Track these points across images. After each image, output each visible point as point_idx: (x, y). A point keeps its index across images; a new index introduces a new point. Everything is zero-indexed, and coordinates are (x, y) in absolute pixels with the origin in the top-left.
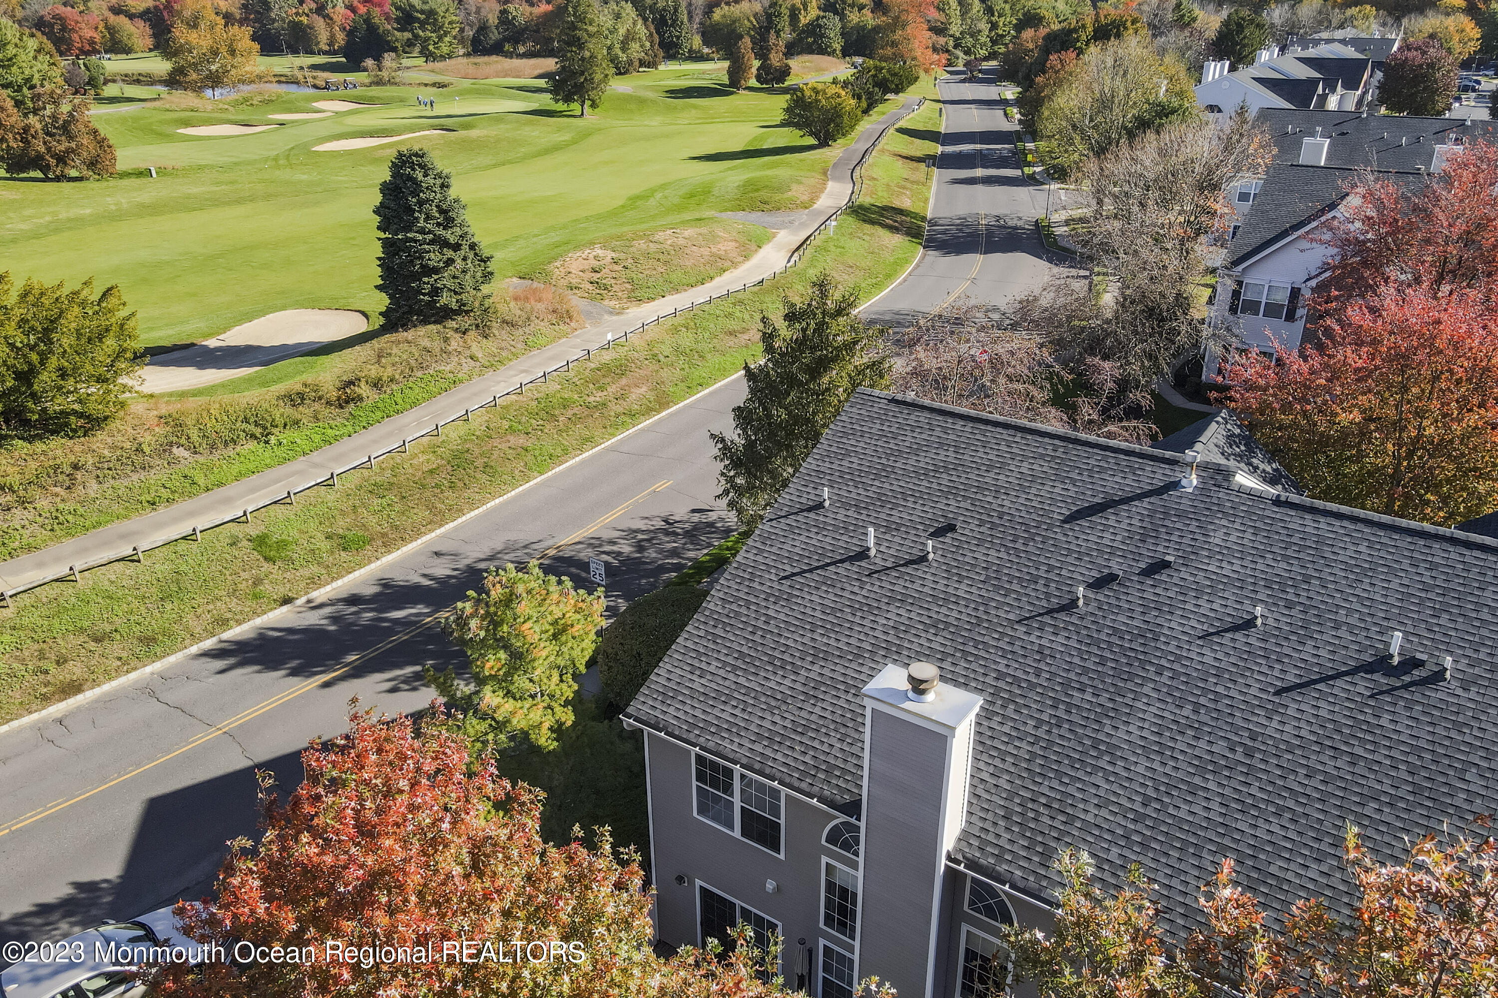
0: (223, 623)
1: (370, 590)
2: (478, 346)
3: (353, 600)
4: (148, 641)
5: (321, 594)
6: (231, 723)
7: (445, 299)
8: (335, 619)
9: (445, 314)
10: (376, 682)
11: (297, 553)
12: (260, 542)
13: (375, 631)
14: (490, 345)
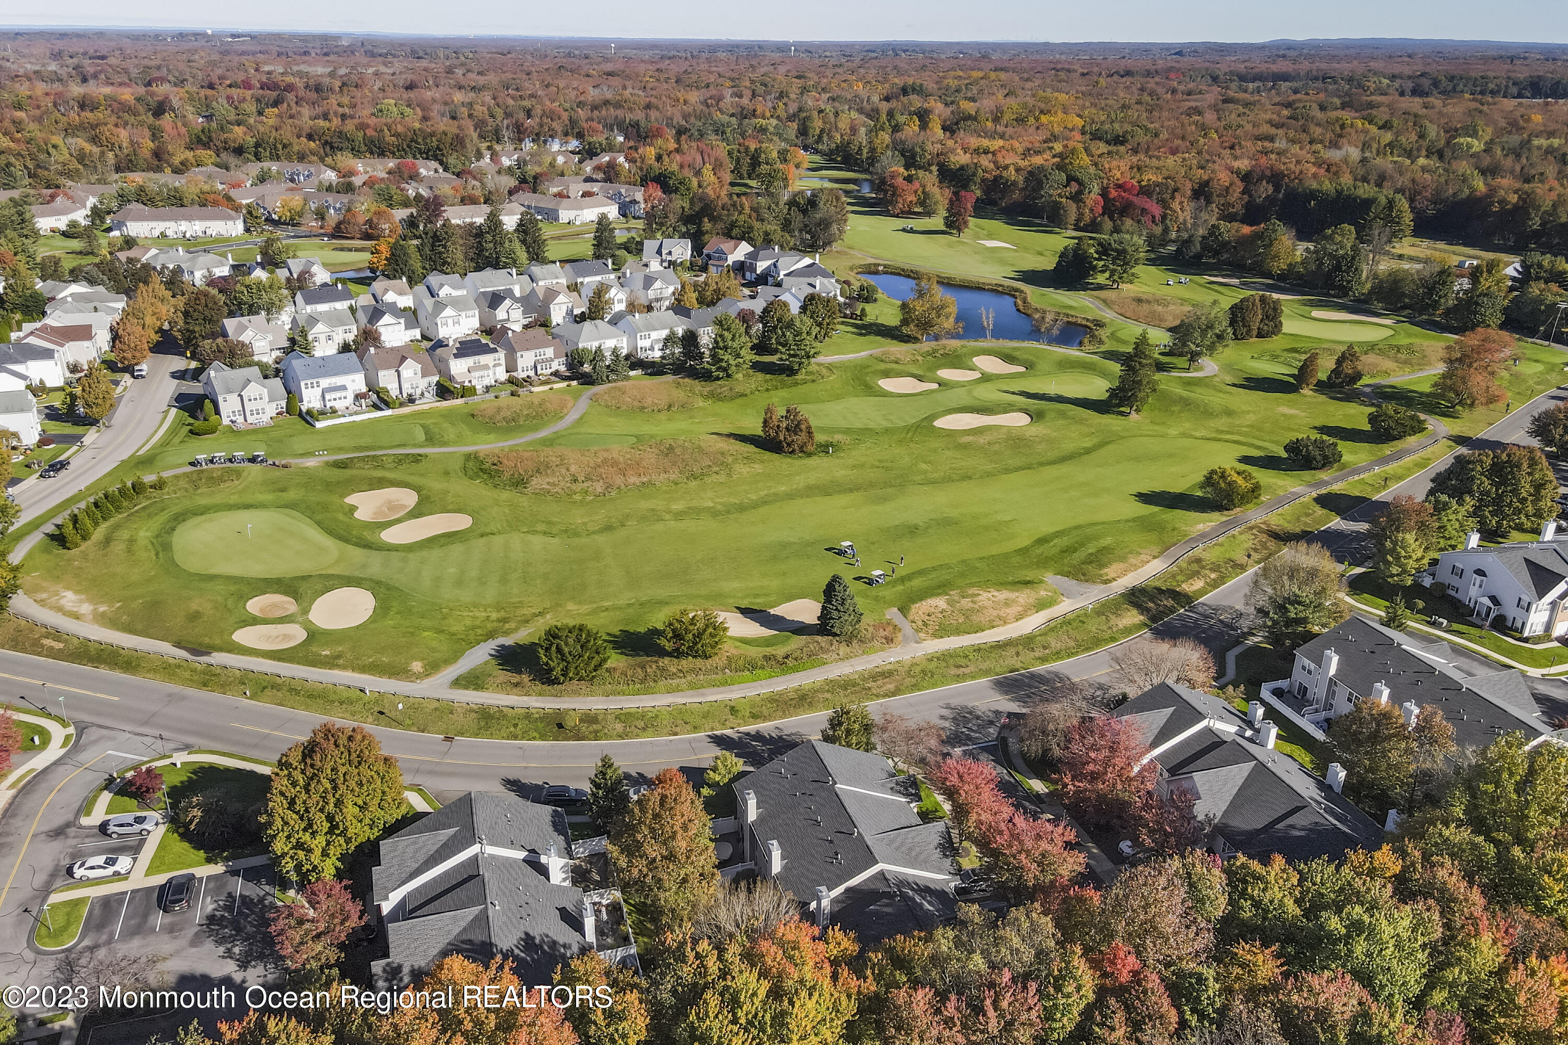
0: (712, 729)
1: (753, 733)
2: (843, 649)
3: (748, 734)
4: (695, 728)
5: (742, 729)
6: (699, 756)
7: (835, 630)
8: (740, 738)
9: (835, 635)
10: (741, 761)
11: (740, 715)
12: (732, 708)
13: (747, 745)
14: (848, 650)
